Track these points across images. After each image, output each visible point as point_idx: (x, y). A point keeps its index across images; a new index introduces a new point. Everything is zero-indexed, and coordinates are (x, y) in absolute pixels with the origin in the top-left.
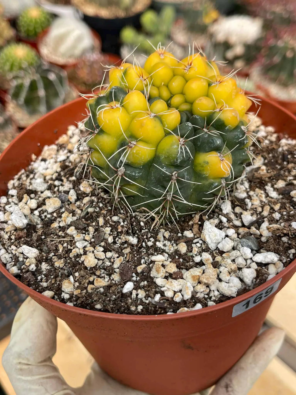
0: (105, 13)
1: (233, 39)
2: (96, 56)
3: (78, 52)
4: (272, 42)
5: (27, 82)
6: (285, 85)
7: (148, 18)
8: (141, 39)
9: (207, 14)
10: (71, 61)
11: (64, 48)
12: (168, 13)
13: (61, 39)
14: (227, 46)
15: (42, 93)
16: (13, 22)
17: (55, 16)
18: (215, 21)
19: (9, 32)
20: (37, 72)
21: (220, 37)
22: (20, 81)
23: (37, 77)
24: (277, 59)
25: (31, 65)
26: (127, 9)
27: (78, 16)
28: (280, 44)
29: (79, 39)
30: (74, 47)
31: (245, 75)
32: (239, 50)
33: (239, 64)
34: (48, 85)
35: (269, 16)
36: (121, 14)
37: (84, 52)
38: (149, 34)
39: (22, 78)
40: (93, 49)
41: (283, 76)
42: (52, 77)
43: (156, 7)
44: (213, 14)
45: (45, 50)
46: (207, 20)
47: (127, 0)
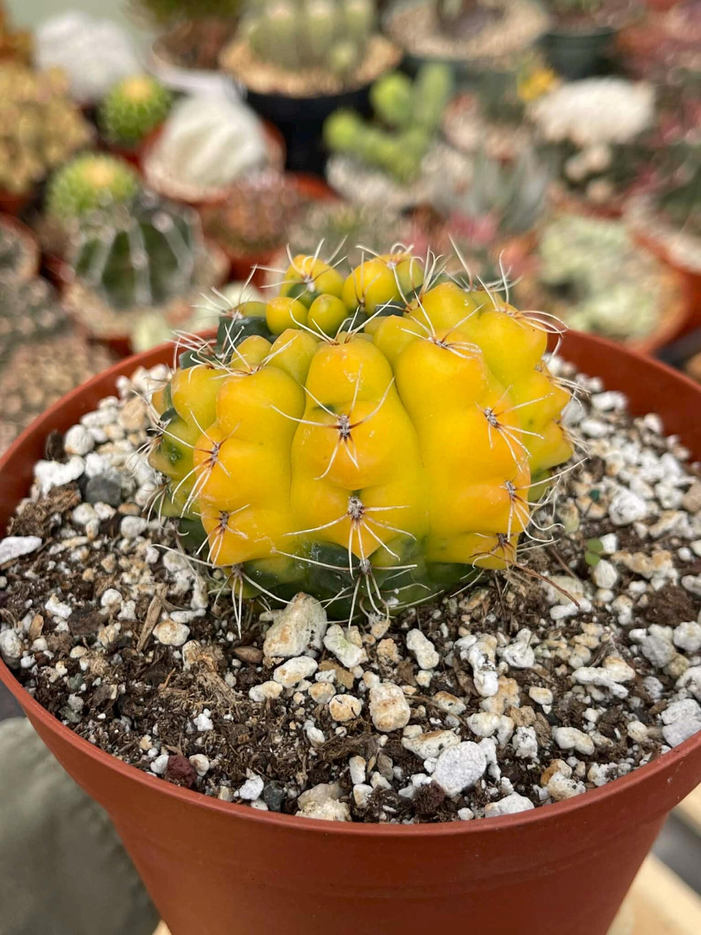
0: (293, 85)
1: (584, 133)
4: (672, 135)
5: (107, 236)
7: (390, 93)
8: (372, 140)
9: (527, 79)
15: (139, 259)
16: (91, 113)
17: (178, 95)
18: (544, 94)
19: (78, 132)
20: (133, 212)
22: (92, 235)
23: (130, 225)
25: (119, 200)
27: (233, 93)
30: (220, 160)
32: (597, 157)
34: (155, 241)
38: (390, 129)
39: (97, 228)
40: (263, 164)
42: (164, 224)
43: (409, 68)
44: (543, 79)
45: (159, 171)
46: (525, 93)
47: (343, 55)
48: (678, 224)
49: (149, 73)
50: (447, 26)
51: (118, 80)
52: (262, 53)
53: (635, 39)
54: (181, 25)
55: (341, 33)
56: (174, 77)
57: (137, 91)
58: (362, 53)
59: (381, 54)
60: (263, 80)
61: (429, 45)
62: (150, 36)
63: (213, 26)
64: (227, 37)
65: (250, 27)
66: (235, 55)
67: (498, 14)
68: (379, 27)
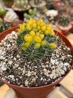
2: (18, 20)
3: (13, 19)
6: (64, 26)
10: (12, 21)
11: (10, 18)
12: (35, 9)
14: (49, 17)
21: (48, 15)
24: (61, 20)
26: (25, 9)
28: (62, 16)
29: (13, 16)
31: (54, 24)
33: (53, 22)
35: (59, 10)
36: (24, 10)
37: (15, 19)
41: (63, 24)
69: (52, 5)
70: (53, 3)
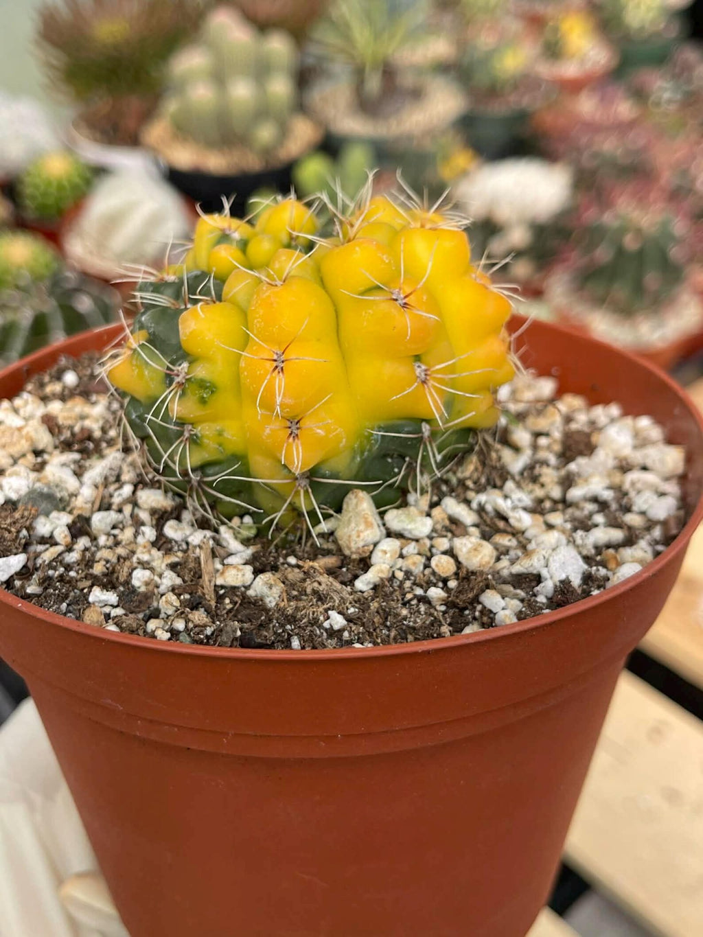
0: (216, 163)
1: (504, 213)
3: (151, 248)
4: (591, 215)
5: (25, 317)
6: (626, 312)
7: (312, 172)
9: (446, 158)
11: (121, 240)
12: (357, 158)
13: (113, 222)
14: (489, 228)
16: (9, 189)
17: (100, 171)
18: (464, 174)
20: (51, 293)
22: (10, 316)
23: (49, 306)
24: (603, 254)
25: (37, 279)
26: (267, 152)
27: (154, 170)
28: (608, 219)
29: (155, 221)
30: (143, 237)
31: (534, 292)
32: (518, 236)
33: (522, 269)
34: (75, 322)
35: (586, 161)
36: (252, 162)
39: (16, 309)
41: (621, 291)
42: (84, 304)
43: (330, 147)
44: (462, 159)
45: (79, 248)
46: (446, 172)
47: (265, 133)
48: (600, 301)
49: (69, 149)
50: (366, 106)
51: (37, 155)
52: (183, 130)
53: (548, 119)
54: (102, 103)
55: (263, 112)
56: (95, 153)
57: (57, 167)
58: (284, 131)
59: (303, 133)
60: (184, 157)
61: (350, 124)
62: (69, 112)
63: (134, 103)
64: (148, 114)
65: (171, 106)
66: (157, 132)
67: (417, 94)
68: (301, 106)
69: (522, 117)
70: (526, 101)
